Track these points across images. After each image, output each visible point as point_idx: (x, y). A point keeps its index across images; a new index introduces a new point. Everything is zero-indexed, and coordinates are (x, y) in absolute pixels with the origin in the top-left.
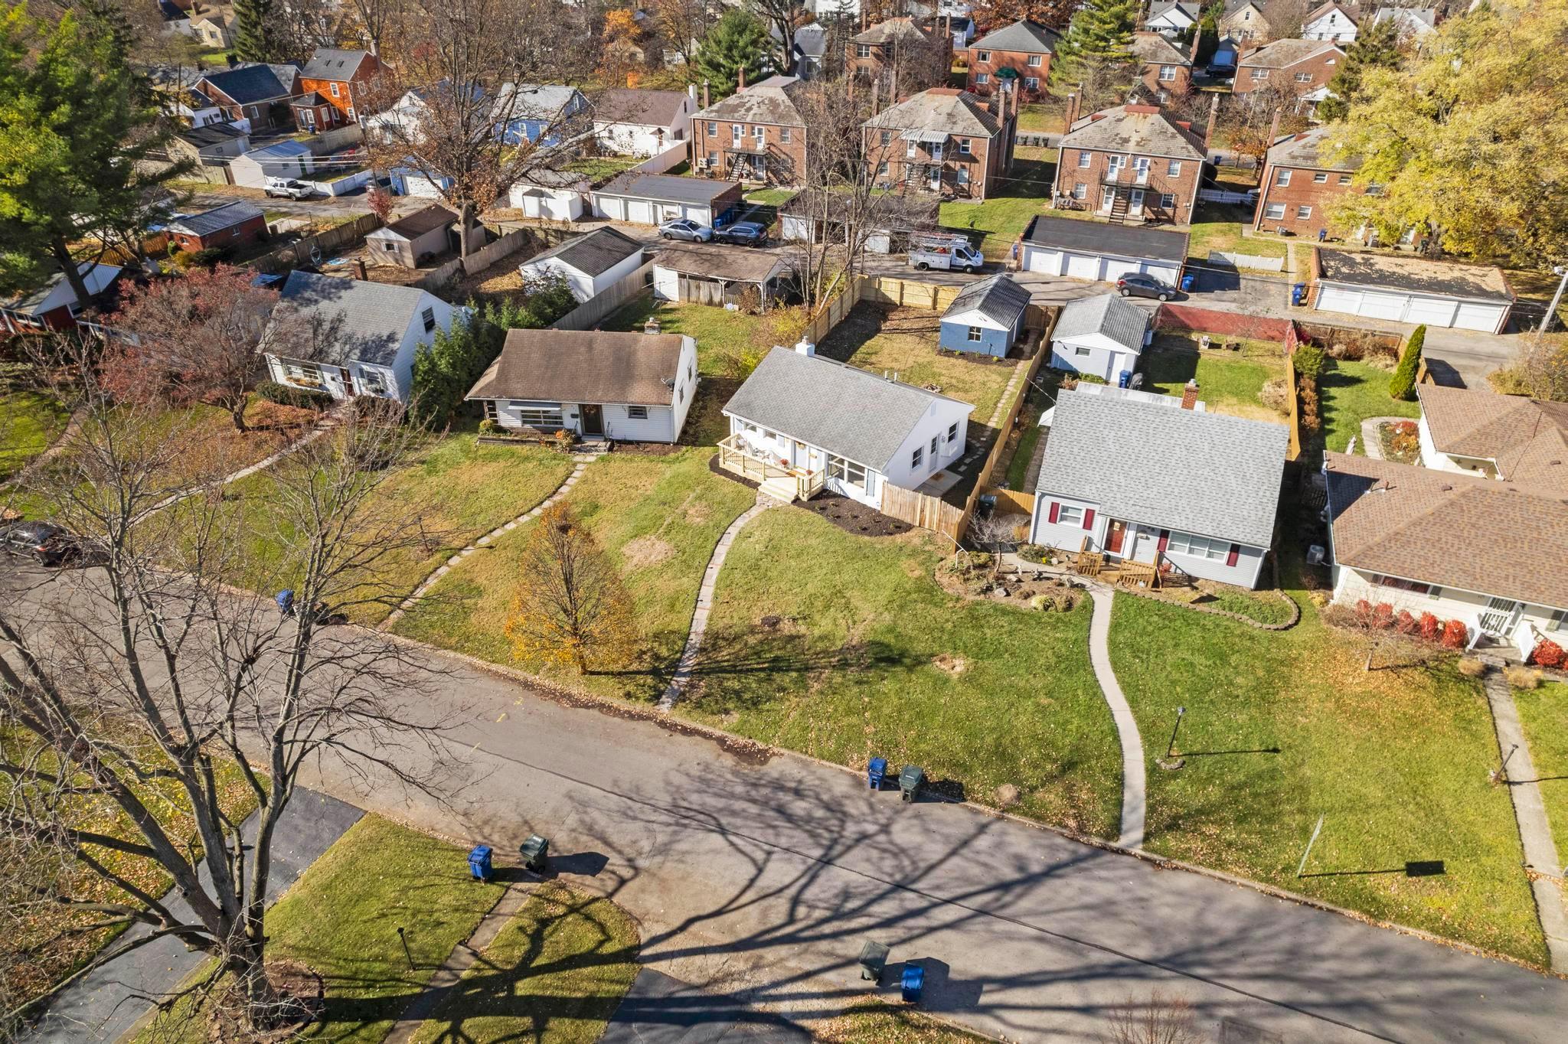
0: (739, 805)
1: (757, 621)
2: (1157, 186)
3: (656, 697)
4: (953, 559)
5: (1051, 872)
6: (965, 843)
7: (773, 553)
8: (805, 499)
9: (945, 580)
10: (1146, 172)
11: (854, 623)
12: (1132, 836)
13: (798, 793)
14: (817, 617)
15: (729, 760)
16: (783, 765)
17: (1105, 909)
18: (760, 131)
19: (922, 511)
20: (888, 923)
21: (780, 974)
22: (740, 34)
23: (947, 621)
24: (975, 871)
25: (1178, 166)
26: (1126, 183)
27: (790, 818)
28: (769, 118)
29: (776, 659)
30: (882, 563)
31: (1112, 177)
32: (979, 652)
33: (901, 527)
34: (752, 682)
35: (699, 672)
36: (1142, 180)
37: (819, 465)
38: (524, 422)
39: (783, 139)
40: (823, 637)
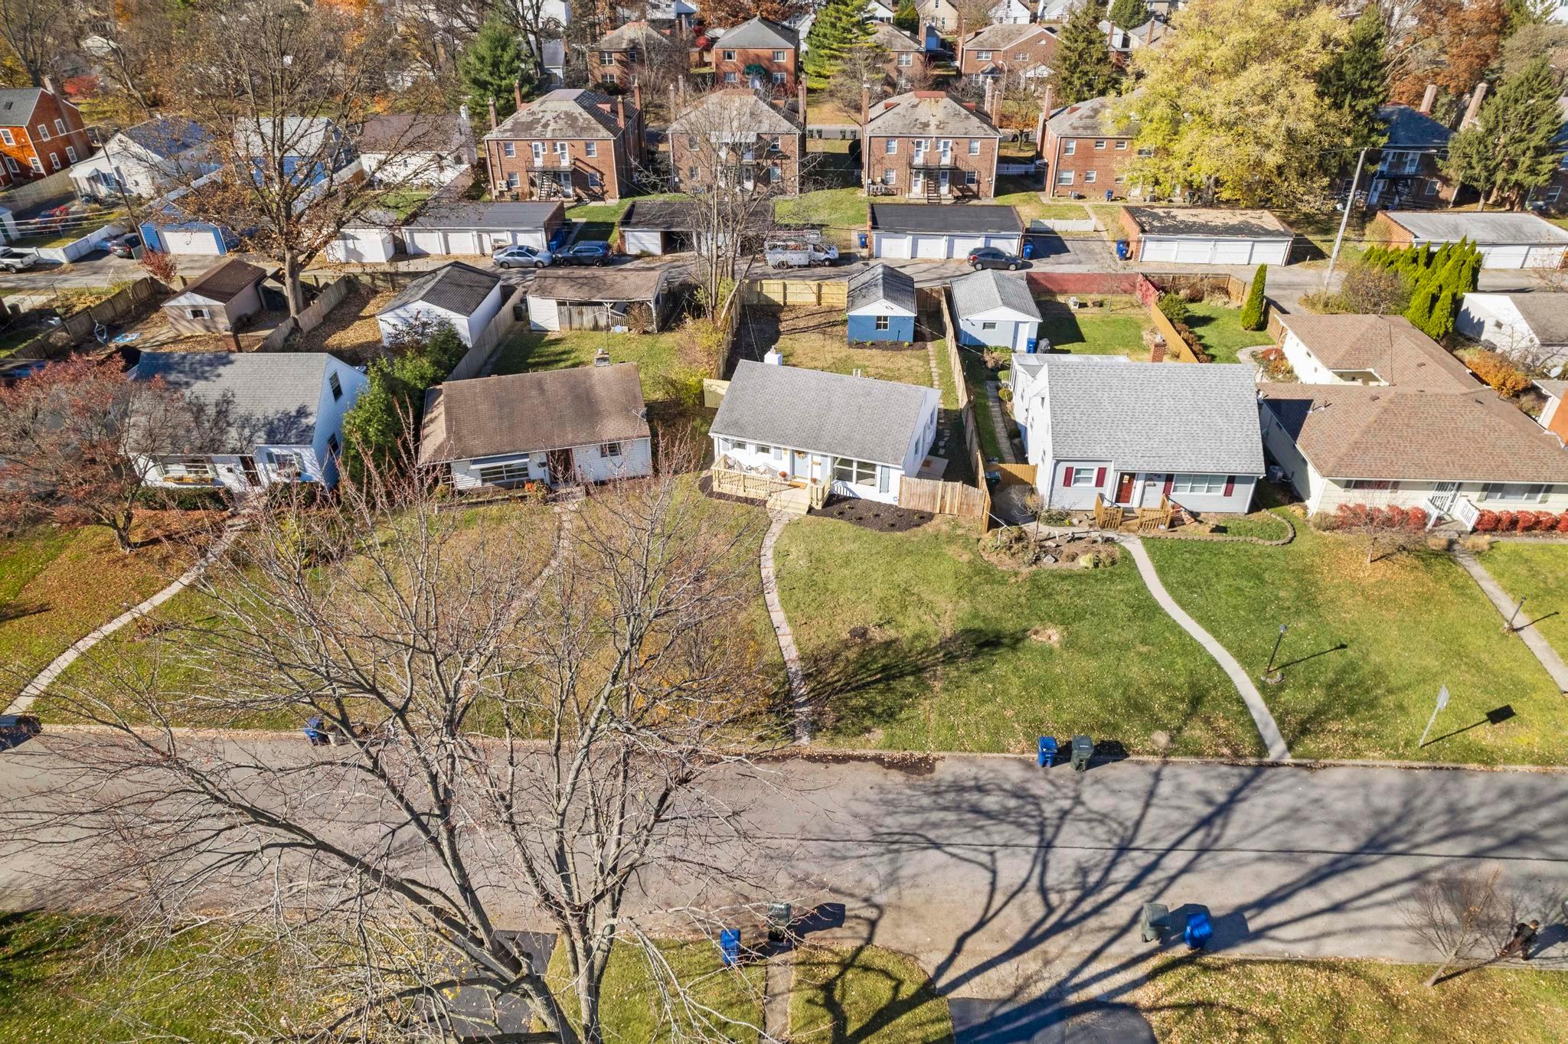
0: (936, 816)
1: (845, 635)
2: (959, 164)
3: (790, 733)
4: (988, 538)
5: (1234, 798)
6: (1151, 794)
7: (821, 566)
8: (819, 507)
9: (994, 559)
10: (949, 153)
11: (938, 616)
12: (1277, 749)
13: (980, 789)
14: (900, 618)
15: (897, 777)
16: (948, 768)
17: (1294, 816)
18: (563, 147)
19: (943, 497)
20: (1133, 885)
21: (1073, 962)
23: (1019, 596)
24: (1175, 816)
25: (977, 145)
26: (932, 164)
27: (988, 815)
29: (884, 668)
30: (928, 554)
31: (919, 161)
32: (1064, 619)
33: (925, 517)
34: (872, 693)
35: (815, 697)
36: (946, 161)
37: (823, 472)
38: (484, 481)
39: (588, 153)
40: (917, 637)
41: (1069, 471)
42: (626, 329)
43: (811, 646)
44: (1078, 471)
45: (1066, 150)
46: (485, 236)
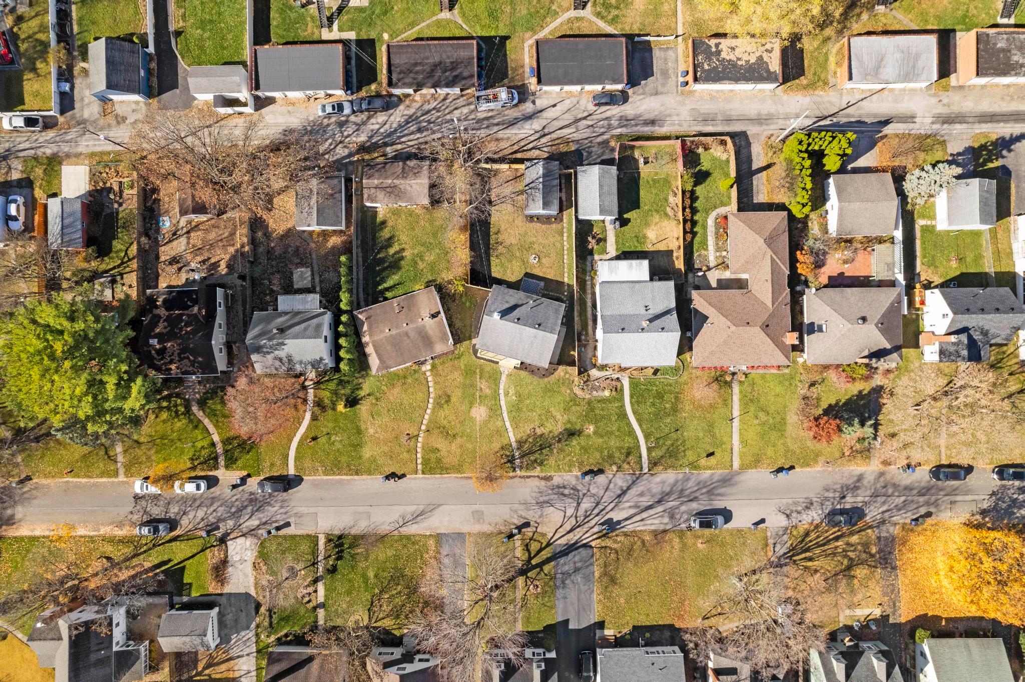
0: (552, 497)
1: (529, 432)
3: (514, 470)
4: (577, 380)
5: (628, 488)
6: (607, 488)
7: (520, 399)
8: (518, 367)
9: (577, 392)
11: (557, 422)
12: (646, 470)
13: (564, 487)
14: (545, 424)
15: (543, 483)
16: (557, 480)
17: (642, 494)
20: (597, 515)
21: (581, 534)
23: (583, 411)
24: (612, 494)
27: (565, 495)
29: (541, 445)
30: (555, 391)
32: (596, 421)
34: (537, 455)
35: (522, 457)
40: (550, 432)
43: (519, 437)
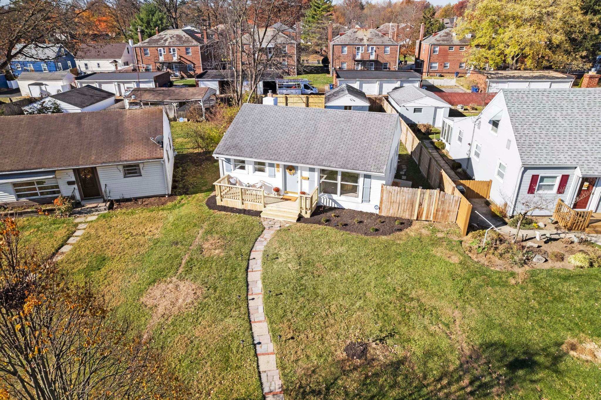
1: (341, 355)
2: (380, 59)
4: (469, 240)
7: (310, 269)
8: (308, 216)
9: (483, 260)
10: (374, 53)
11: (447, 325)
14: (404, 329)
18: (174, 50)
19: (421, 205)
22: (153, 15)
23: (528, 299)
25: (388, 49)
26: (366, 59)
28: (178, 43)
30: (416, 256)
31: (358, 57)
33: (405, 224)
36: (373, 57)
37: (311, 185)
39: (187, 53)
41: (534, 179)
42: (186, 120)
43: (300, 372)
44: (543, 178)
45: (434, 52)
46: (122, 85)
